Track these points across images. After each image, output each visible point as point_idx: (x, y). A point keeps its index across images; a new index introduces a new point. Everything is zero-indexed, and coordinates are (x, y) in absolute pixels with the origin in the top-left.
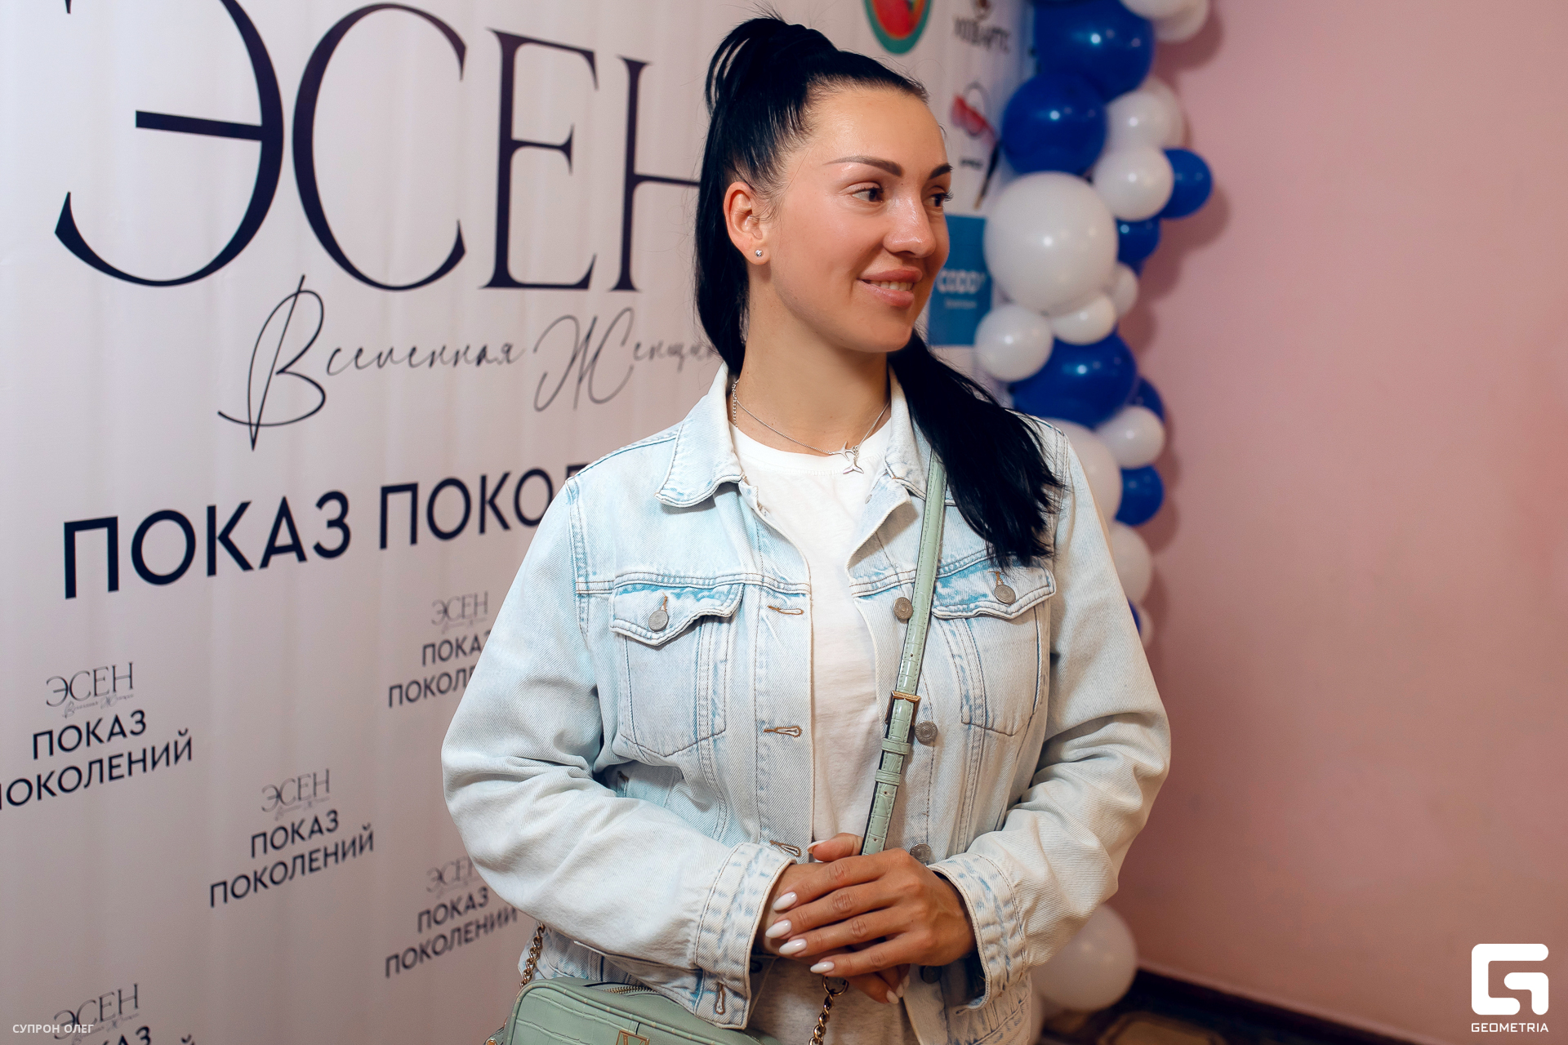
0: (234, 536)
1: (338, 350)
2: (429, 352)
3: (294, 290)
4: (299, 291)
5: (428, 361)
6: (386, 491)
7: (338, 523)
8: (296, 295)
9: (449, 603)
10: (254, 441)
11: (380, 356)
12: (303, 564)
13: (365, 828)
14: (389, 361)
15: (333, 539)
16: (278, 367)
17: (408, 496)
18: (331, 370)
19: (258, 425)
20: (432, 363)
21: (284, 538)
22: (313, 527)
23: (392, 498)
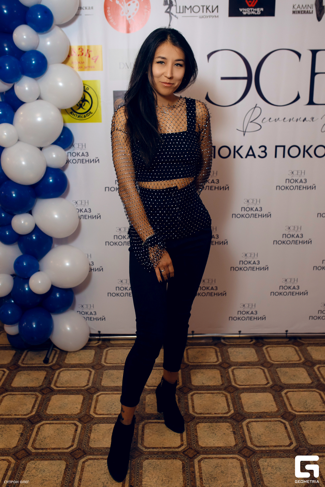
0: (239, 152)
1: (265, 118)
2: (289, 119)
3: (254, 106)
4: (256, 107)
5: (289, 121)
6: (276, 147)
7: (264, 151)
8: (255, 108)
9: (293, 171)
10: (244, 135)
11: (276, 119)
12: (255, 159)
13: (269, 213)
14: (278, 121)
15: (263, 155)
16: (251, 121)
17: (282, 148)
18: (263, 122)
19: (245, 132)
20: (290, 121)
21: (251, 153)
22: (258, 152)
23: (278, 148)
